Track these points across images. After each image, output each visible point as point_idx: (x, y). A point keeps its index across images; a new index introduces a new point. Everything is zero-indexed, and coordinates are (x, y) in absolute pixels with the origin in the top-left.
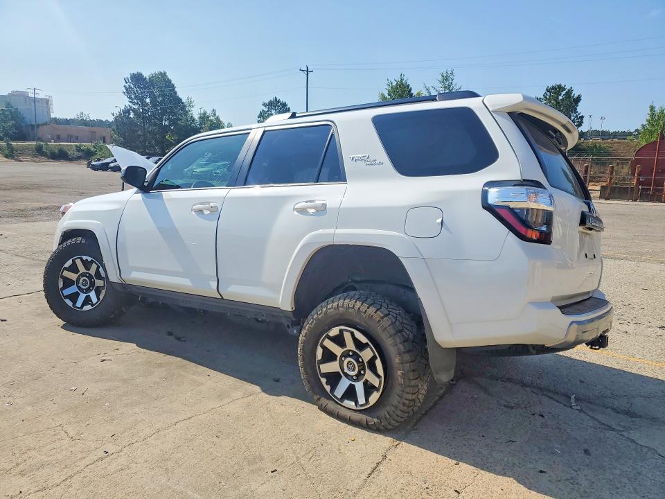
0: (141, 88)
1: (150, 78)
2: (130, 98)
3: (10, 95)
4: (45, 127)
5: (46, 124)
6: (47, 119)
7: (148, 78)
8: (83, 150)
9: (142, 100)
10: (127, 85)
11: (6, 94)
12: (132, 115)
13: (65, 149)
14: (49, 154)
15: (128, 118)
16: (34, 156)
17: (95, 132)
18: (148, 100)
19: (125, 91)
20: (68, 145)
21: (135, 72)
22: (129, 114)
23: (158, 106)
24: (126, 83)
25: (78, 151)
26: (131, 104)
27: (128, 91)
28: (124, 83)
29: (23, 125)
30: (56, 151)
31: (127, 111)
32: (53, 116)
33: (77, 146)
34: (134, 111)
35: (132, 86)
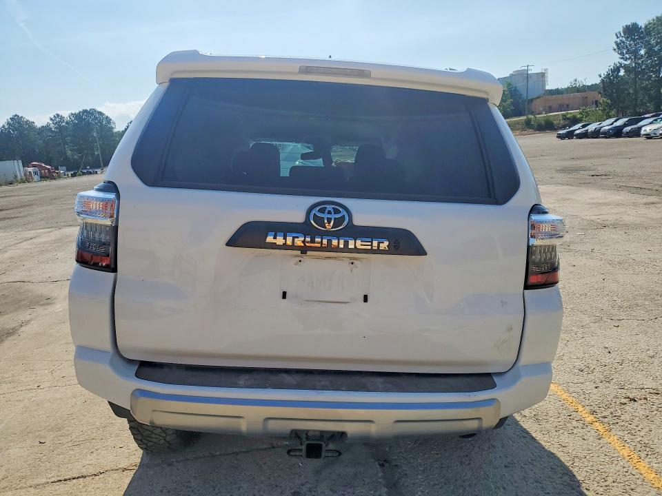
0: (634, 40)
1: (646, 26)
2: (622, 54)
3: (512, 76)
4: (538, 100)
5: (539, 97)
6: (541, 92)
7: (643, 27)
8: (568, 119)
9: (635, 53)
10: (618, 40)
11: (508, 75)
12: (622, 73)
13: (551, 119)
14: (536, 126)
15: (617, 76)
16: (523, 130)
17: (586, 98)
18: (642, 52)
19: (615, 47)
20: (555, 115)
21: (629, 23)
22: (619, 71)
23: (654, 56)
24: (618, 38)
25: (564, 119)
26: (622, 60)
27: (619, 47)
28: (615, 39)
29: (520, 101)
30: (543, 122)
31: (617, 69)
32: (547, 88)
33: (563, 115)
34: (625, 67)
35: (624, 39)
